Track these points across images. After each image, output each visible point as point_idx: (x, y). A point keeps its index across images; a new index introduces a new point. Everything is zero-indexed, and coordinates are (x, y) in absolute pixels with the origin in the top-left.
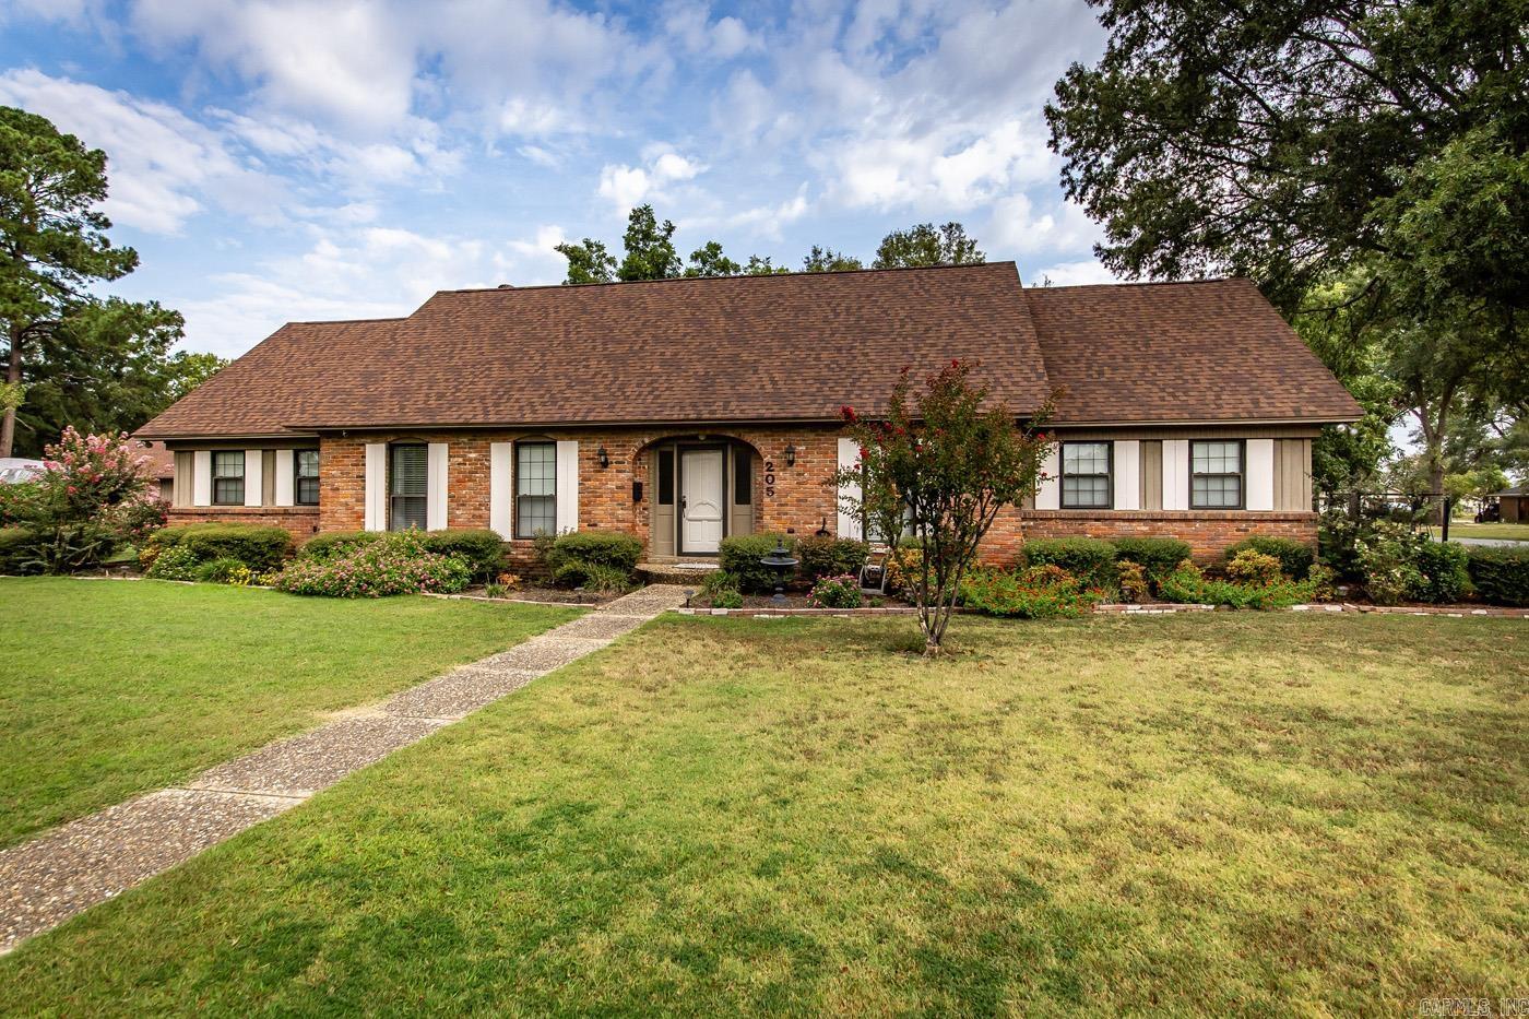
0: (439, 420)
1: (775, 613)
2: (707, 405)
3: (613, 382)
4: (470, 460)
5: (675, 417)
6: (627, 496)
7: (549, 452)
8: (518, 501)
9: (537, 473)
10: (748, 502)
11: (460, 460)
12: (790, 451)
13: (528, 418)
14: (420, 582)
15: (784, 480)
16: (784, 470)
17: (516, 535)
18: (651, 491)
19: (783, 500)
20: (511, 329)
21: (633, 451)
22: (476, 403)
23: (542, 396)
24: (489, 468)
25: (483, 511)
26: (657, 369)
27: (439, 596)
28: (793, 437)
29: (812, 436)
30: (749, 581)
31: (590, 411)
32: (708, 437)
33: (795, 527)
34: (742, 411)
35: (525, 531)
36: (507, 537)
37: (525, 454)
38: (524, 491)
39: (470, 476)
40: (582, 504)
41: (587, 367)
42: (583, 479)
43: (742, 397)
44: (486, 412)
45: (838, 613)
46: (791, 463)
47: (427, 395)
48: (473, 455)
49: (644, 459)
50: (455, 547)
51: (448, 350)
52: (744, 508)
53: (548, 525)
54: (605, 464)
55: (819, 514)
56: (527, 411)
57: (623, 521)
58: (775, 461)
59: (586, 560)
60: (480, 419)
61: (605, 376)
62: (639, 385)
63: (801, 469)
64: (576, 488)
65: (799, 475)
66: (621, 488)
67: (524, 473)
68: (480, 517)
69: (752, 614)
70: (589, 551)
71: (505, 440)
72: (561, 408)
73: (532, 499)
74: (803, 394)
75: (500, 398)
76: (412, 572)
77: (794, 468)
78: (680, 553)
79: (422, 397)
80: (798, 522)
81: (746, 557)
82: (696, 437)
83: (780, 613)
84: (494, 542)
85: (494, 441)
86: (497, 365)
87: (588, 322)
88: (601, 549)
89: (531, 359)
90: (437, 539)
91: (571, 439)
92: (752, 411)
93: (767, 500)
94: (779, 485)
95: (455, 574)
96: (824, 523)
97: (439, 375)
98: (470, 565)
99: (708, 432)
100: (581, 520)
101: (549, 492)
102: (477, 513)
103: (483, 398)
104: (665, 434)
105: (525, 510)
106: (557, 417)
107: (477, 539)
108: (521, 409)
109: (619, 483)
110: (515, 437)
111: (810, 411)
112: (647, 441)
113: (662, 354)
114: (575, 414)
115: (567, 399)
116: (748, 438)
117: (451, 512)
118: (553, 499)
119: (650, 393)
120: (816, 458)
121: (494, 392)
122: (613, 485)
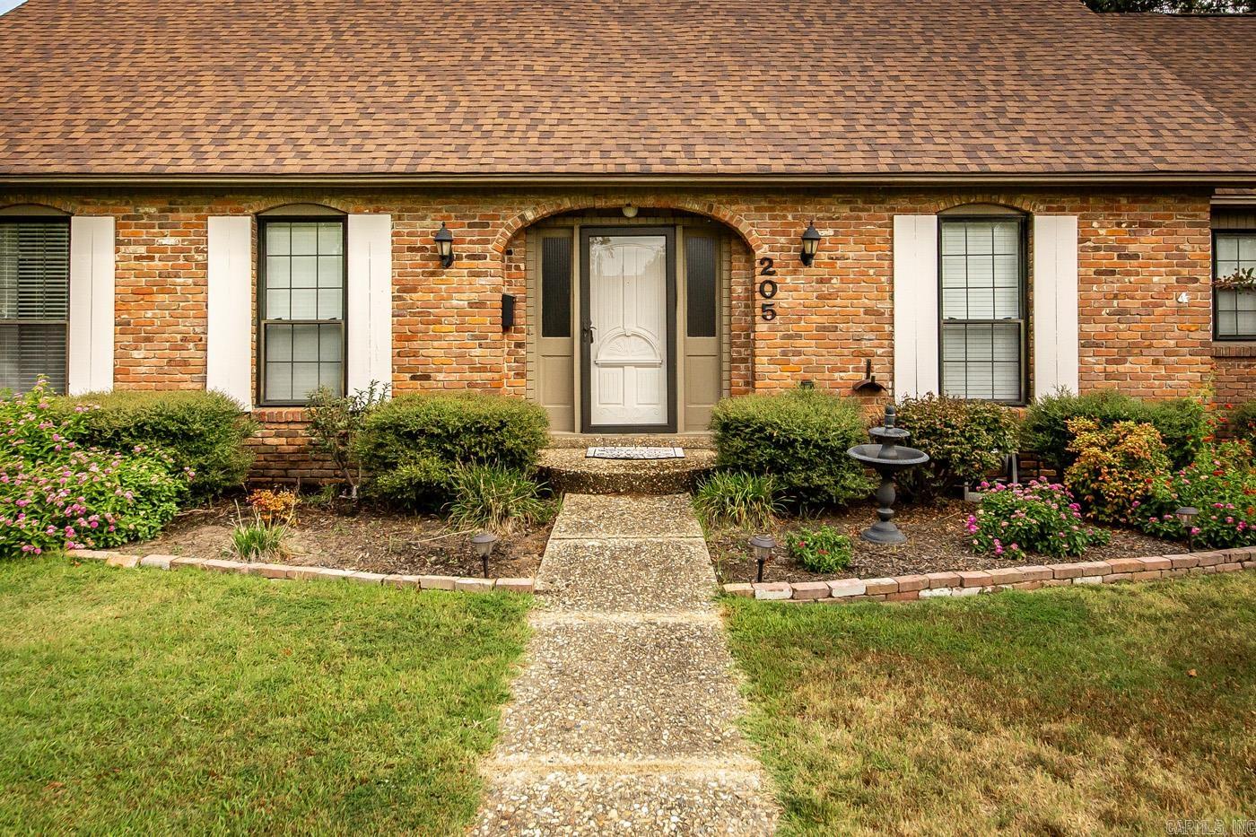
0: (94, 166)
1: (962, 583)
2: (652, 149)
3: (449, 110)
4: (162, 249)
5: (598, 169)
6: (489, 319)
7: (330, 235)
8: (264, 330)
9: (304, 277)
10: (710, 332)
11: (142, 250)
12: (808, 237)
13: (293, 165)
14: (62, 523)
15: (793, 291)
16: (795, 272)
17: (259, 399)
18: (530, 313)
19: (792, 329)
20: (226, 26)
21: (501, 236)
22: (176, 138)
23: (312, 129)
24: (205, 267)
25: (191, 352)
26: (526, 89)
27: (113, 557)
28: (811, 211)
29: (845, 211)
30: (793, 490)
31: (418, 156)
32: (642, 212)
33: (815, 379)
34: (726, 161)
35: (278, 388)
36: (245, 401)
37: (278, 238)
38: (277, 309)
39: (162, 283)
40: (399, 337)
41: (392, 84)
42: (403, 288)
43: (712, 138)
44: (199, 154)
45: (1083, 574)
46: (806, 259)
47: (67, 123)
48: (170, 241)
49: (518, 253)
50: (141, 431)
51: (106, 52)
52: (705, 344)
53: (329, 379)
54: (447, 261)
55: (859, 354)
56: (287, 152)
57: (483, 369)
58: (776, 256)
59: (449, 456)
60: (188, 165)
61: (430, 99)
62: (503, 114)
63: (824, 272)
64: (385, 305)
65: (821, 281)
66: (479, 305)
67: (277, 275)
68: (185, 363)
69: (916, 588)
70: (453, 437)
71: (238, 212)
72: (358, 149)
73: (294, 328)
74: (824, 135)
75: (226, 129)
76: (41, 499)
77: (813, 270)
78: (587, 427)
79: (56, 127)
80: (819, 369)
81: (792, 443)
82: (618, 212)
83: (974, 582)
84: (222, 415)
85: (213, 213)
86: (208, 78)
87: (371, 19)
88: (480, 432)
89: (276, 69)
90: (97, 415)
91: (377, 211)
92: (743, 160)
93: (762, 327)
94: (783, 300)
95: (147, 494)
96: (869, 369)
97: (91, 90)
98: (177, 470)
99: (650, 202)
100: (398, 369)
101: (330, 311)
102: (177, 355)
103: (188, 131)
104: (567, 204)
105: (278, 349)
106: (352, 166)
107: (191, 411)
108: (272, 149)
109: (474, 297)
110: (260, 205)
111: (855, 163)
112: (530, 216)
113: (528, 68)
114: (390, 161)
115: (366, 135)
116: (727, 213)
117: (120, 353)
118: (340, 328)
119: (532, 127)
120: (852, 251)
121: (210, 121)
122: (459, 301)
